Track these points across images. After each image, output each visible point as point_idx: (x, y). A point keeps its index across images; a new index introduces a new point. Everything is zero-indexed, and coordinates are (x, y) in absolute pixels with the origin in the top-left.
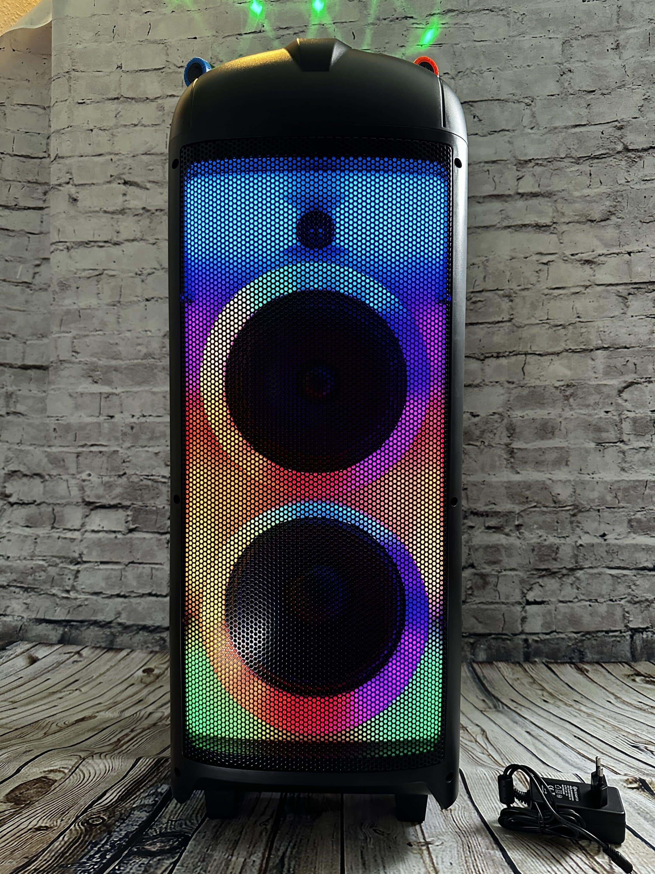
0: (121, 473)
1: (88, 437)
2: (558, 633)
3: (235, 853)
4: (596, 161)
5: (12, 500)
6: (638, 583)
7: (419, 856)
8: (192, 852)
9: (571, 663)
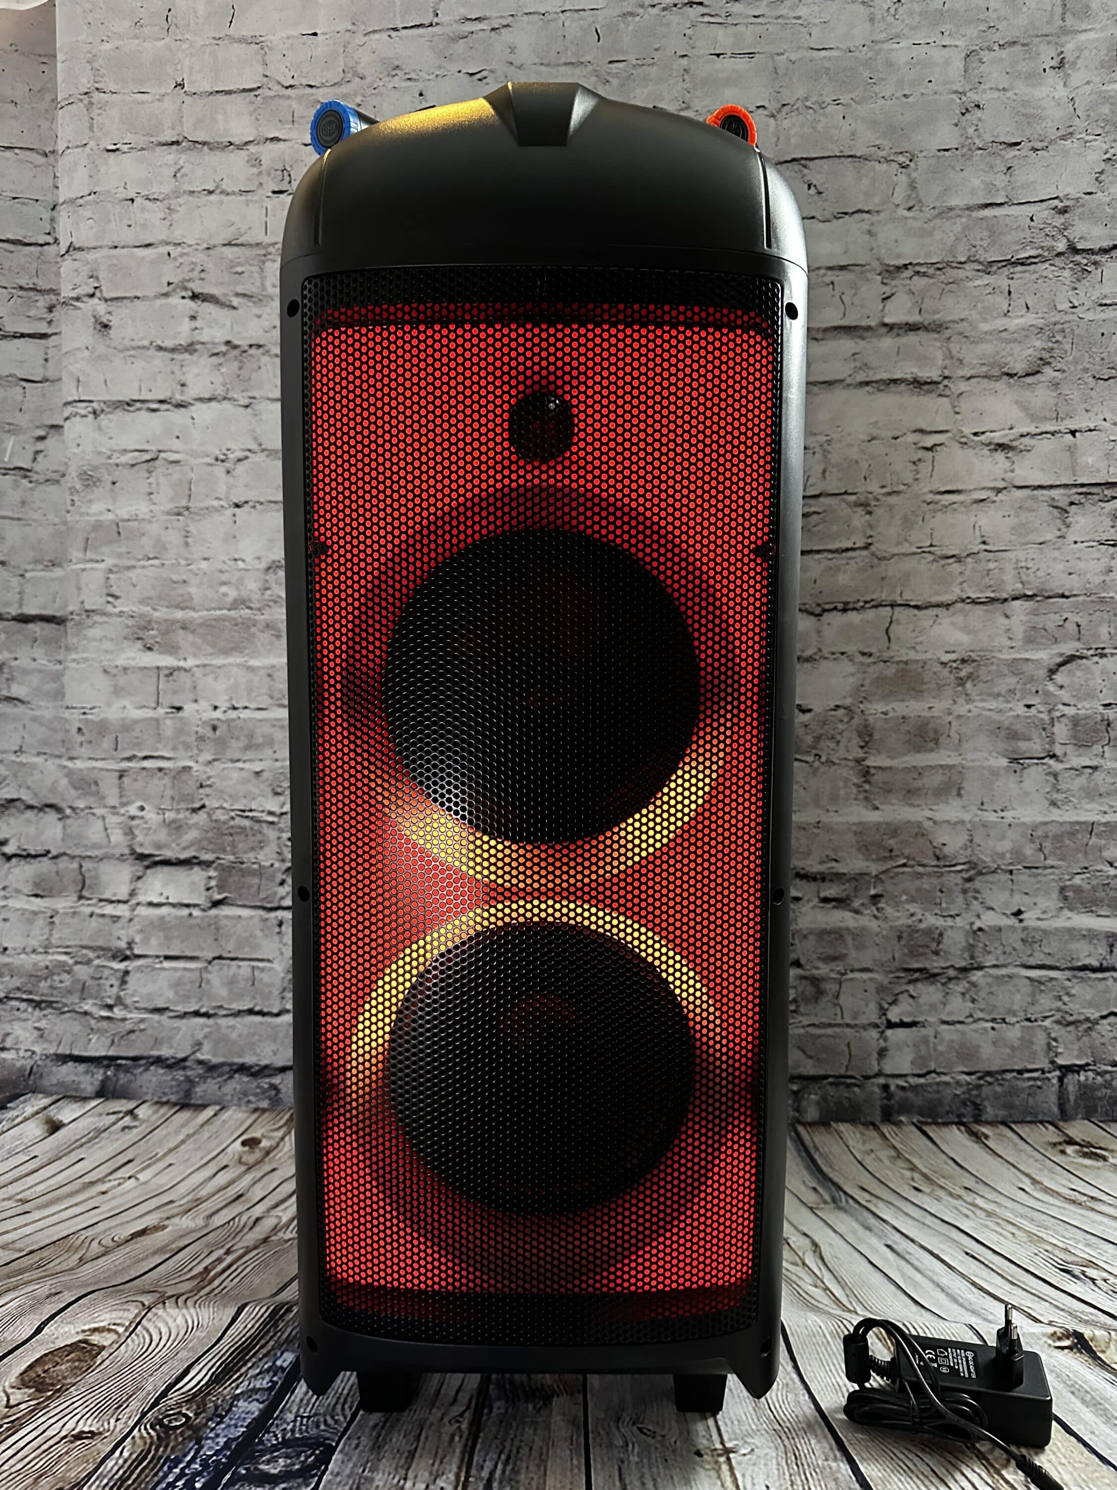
0: (197, 805)
1: (138, 744)
2: (939, 1074)
3: (411, 1475)
4: (1019, 268)
5: (9, 849)
6: (1073, 991)
7: (713, 1474)
8: (338, 1474)
9: (960, 1123)
